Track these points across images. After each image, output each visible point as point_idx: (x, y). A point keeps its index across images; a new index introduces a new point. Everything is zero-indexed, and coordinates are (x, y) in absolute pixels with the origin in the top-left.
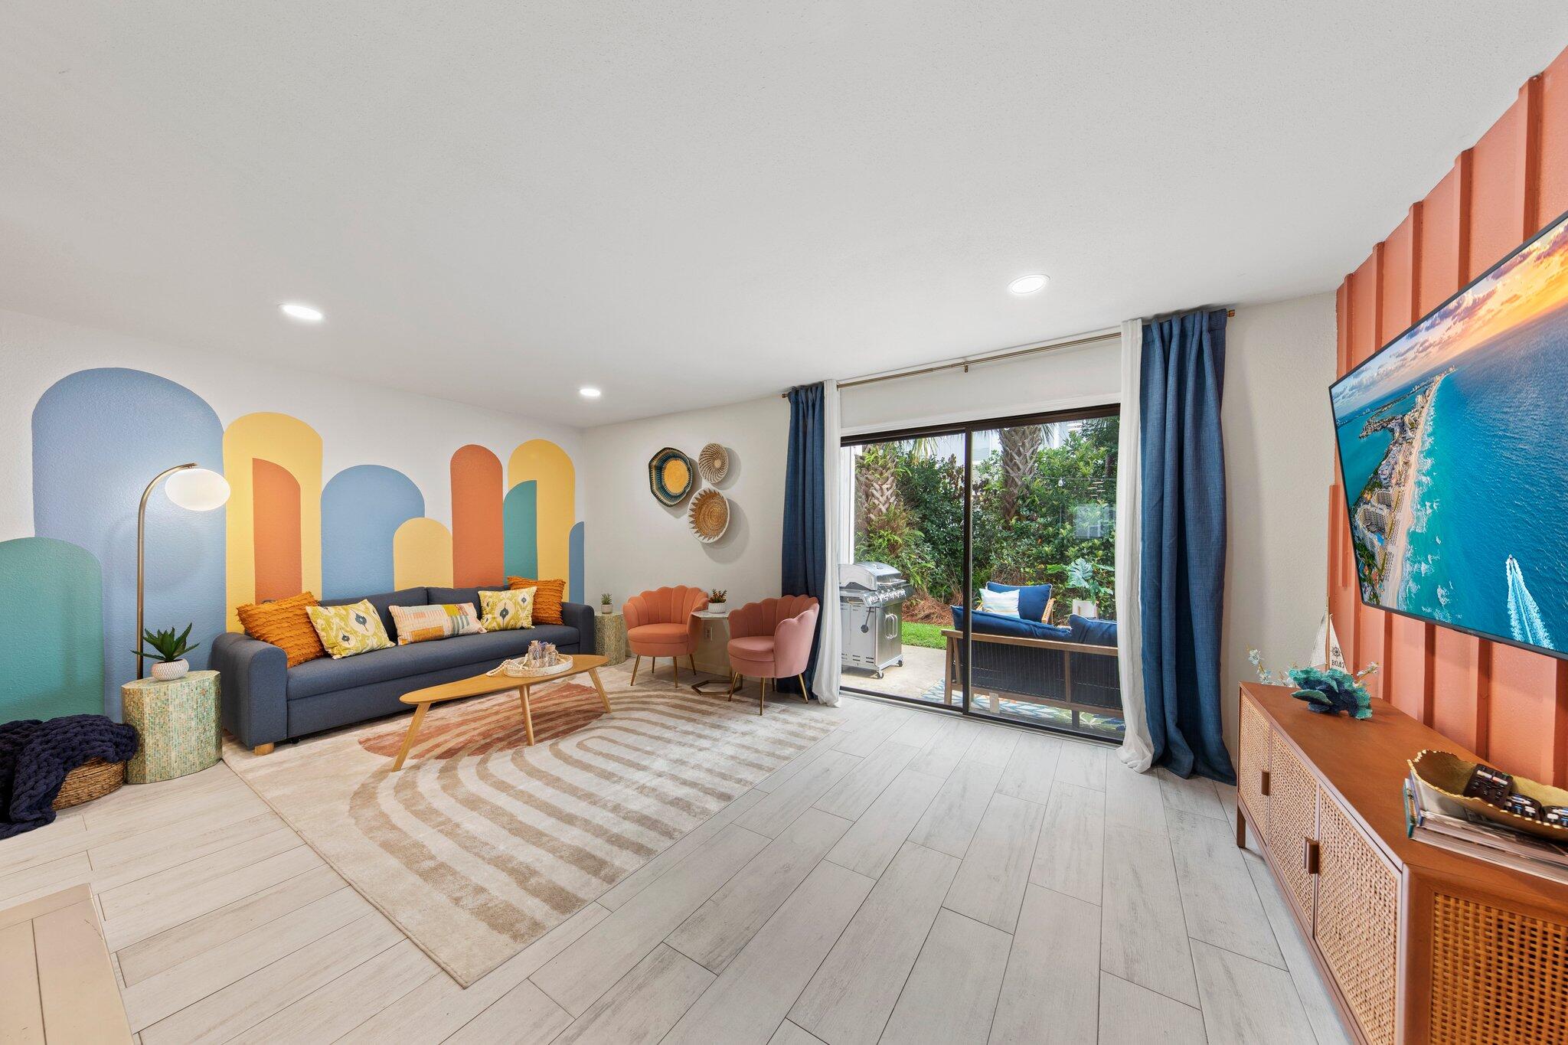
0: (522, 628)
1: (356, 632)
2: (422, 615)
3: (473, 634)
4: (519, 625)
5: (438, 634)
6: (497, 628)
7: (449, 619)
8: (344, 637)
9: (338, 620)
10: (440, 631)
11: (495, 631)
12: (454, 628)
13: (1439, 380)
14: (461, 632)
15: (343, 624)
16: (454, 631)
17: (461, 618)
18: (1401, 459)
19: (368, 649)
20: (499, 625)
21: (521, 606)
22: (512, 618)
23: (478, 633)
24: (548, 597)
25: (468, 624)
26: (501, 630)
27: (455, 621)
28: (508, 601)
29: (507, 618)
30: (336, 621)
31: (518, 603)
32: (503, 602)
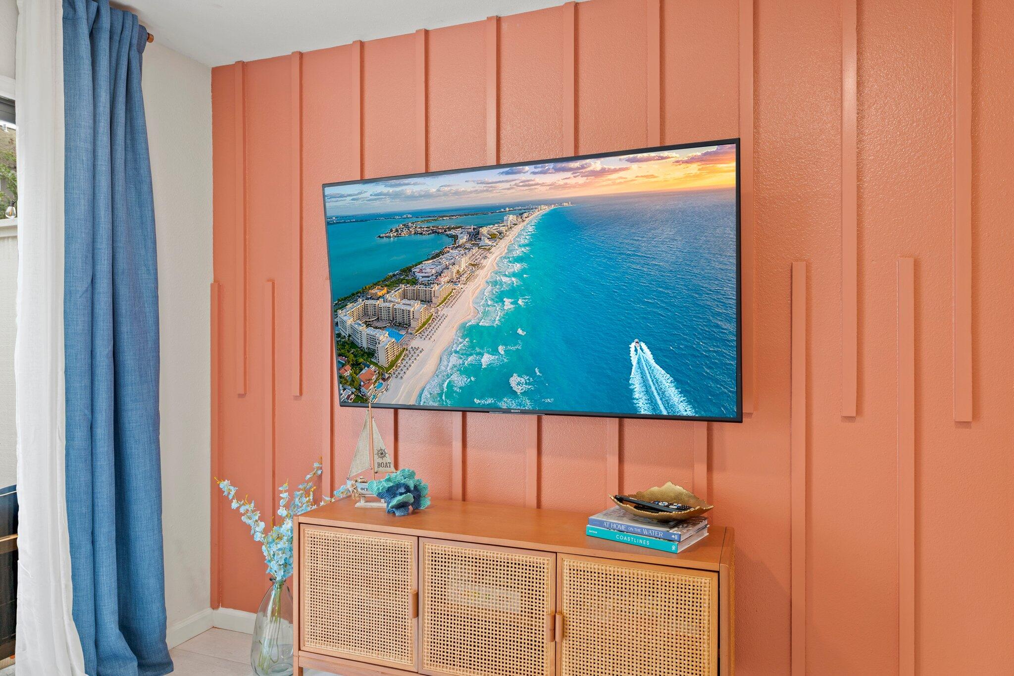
13: (545, 209)
18: (464, 263)
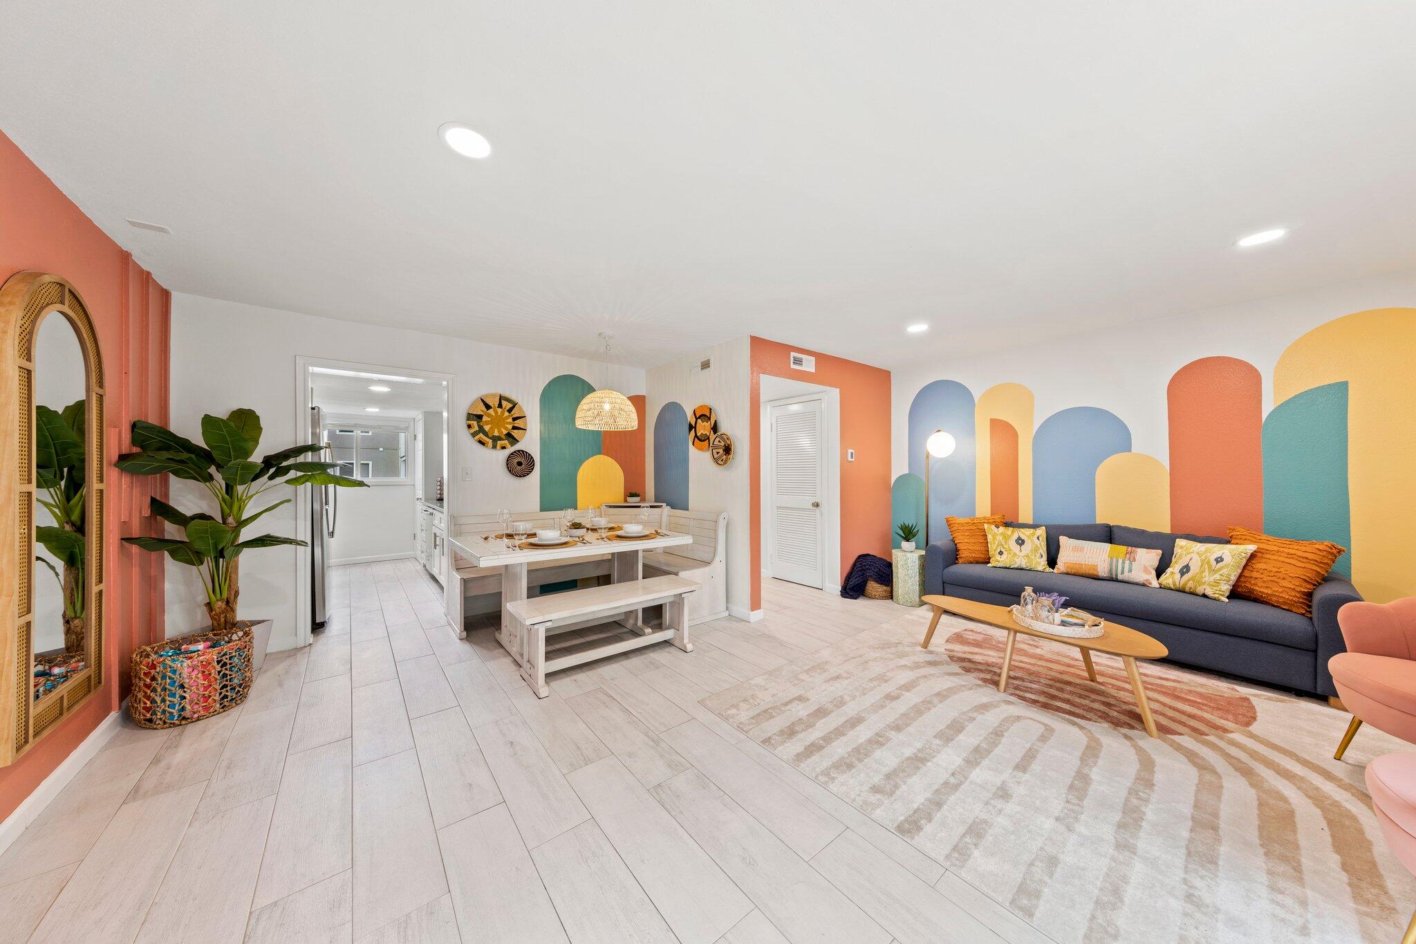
0: (1204, 596)
1: (1010, 550)
2: (1082, 550)
3: (1137, 584)
4: (1200, 590)
5: (1091, 572)
6: (1172, 587)
7: (1108, 560)
8: (1001, 551)
9: (1001, 538)
10: (1094, 570)
11: (1170, 589)
12: (1111, 570)
14: (1120, 577)
15: (1003, 542)
16: (1112, 574)
17: (1124, 562)
19: (1016, 566)
20: (1174, 584)
21: (1210, 567)
22: (1192, 579)
23: (1144, 585)
24: (1281, 564)
25: (1130, 571)
26: (1178, 591)
27: (1114, 564)
28: (1196, 557)
29: (1186, 577)
30: (1000, 538)
31: (1208, 563)
32: (1189, 557)
